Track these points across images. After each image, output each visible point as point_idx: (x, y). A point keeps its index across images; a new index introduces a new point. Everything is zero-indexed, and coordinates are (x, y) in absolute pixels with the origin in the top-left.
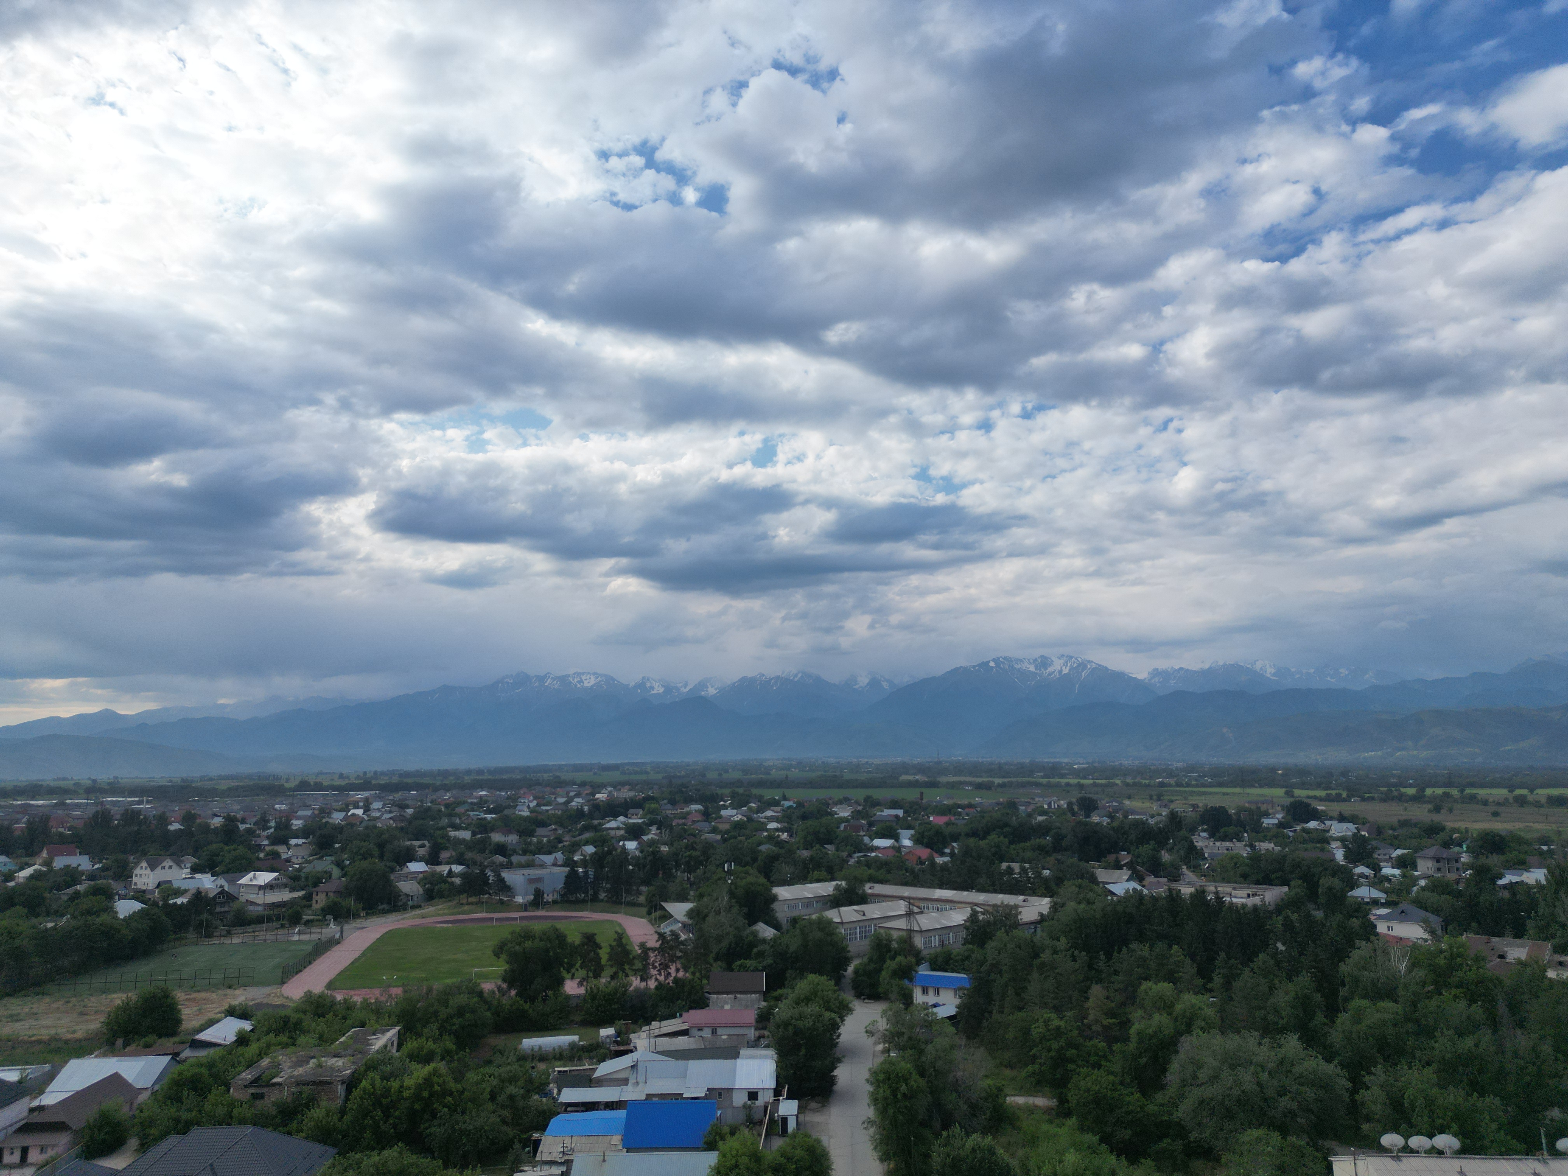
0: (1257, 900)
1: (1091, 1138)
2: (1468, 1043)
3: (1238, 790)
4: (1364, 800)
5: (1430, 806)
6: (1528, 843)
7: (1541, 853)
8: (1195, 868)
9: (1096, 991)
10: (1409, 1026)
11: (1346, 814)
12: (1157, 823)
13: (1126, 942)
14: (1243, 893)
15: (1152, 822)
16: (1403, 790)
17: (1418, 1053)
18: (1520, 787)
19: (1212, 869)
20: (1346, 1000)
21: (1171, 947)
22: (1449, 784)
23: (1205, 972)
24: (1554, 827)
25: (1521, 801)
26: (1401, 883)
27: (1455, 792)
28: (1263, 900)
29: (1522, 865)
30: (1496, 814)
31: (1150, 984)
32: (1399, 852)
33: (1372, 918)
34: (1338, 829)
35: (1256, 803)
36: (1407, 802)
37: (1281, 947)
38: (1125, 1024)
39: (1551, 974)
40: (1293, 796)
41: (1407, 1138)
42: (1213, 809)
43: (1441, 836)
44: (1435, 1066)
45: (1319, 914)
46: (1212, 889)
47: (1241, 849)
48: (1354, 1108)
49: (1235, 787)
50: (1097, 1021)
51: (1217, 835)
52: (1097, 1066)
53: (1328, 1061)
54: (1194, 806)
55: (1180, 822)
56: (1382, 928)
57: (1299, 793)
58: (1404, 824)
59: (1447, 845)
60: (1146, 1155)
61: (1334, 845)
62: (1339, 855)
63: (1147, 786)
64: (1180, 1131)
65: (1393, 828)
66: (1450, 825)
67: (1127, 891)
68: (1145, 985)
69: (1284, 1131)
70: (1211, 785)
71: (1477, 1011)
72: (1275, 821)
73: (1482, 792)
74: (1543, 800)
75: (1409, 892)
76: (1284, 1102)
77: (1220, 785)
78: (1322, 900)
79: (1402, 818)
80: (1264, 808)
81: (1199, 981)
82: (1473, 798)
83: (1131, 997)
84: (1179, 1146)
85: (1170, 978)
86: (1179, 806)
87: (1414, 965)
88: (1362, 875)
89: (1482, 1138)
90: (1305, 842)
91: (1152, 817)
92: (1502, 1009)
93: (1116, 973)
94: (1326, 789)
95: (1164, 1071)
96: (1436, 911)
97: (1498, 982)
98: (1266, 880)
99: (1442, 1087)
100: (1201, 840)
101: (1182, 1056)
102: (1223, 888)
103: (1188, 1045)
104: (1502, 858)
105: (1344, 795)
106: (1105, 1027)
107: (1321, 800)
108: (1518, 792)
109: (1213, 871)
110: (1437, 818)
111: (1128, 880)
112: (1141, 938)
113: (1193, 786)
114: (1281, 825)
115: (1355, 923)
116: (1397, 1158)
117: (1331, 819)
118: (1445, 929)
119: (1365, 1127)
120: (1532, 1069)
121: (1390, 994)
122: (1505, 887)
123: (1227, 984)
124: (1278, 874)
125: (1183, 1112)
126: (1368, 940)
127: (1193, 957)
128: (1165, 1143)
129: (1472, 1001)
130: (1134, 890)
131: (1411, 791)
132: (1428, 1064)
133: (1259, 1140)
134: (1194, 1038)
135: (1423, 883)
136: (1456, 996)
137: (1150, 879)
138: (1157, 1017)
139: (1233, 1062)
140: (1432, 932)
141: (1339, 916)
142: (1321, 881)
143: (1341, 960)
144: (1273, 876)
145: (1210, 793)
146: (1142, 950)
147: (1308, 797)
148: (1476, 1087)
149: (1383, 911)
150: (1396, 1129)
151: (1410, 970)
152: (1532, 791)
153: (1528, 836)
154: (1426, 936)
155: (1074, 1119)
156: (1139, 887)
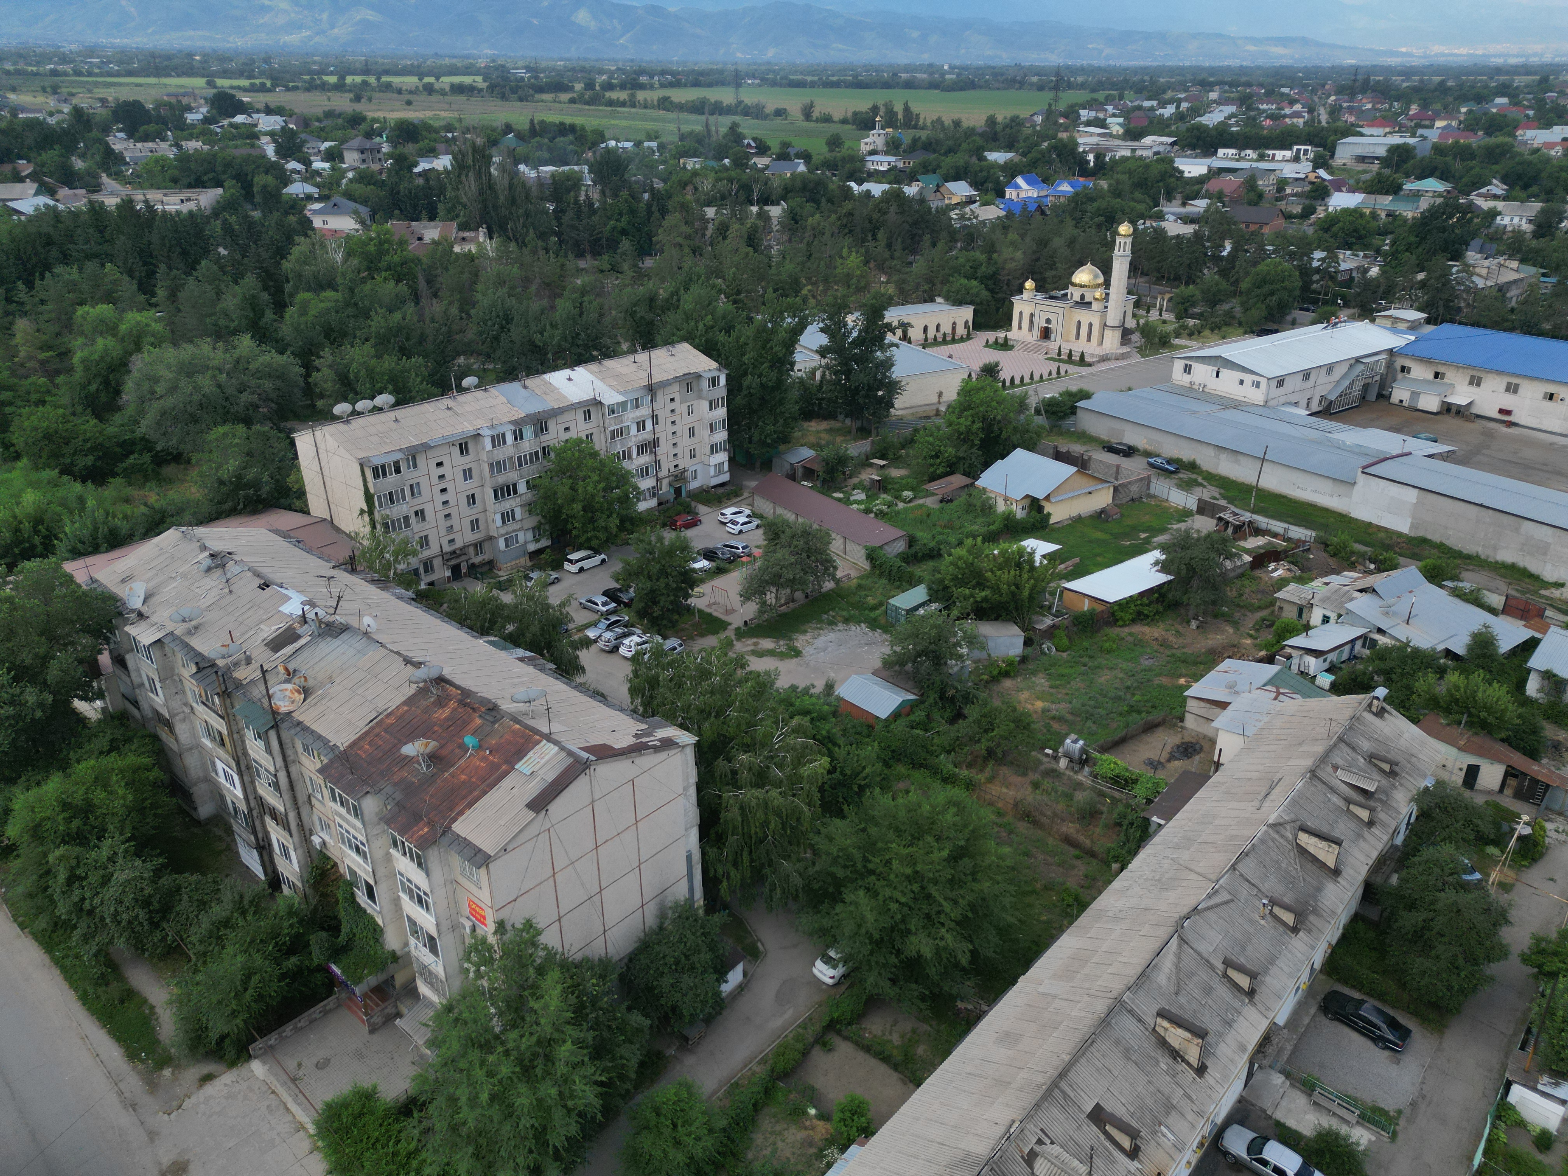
0: (191, 206)
1: (51, 474)
2: (397, 316)
3: (152, 80)
4: (288, 89)
5: (351, 95)
6: (436, 131)
7: (447, 141)
8: (117, 176)
9: (22, 325)
10: (350, 311)
11: (272, 106)
12: (58, 123)
13: (47, 267)
14: (176, 198)
15: (52, 121)
16: (325, 78)
17: (358, 333)
18: (428, 75)
19: (136, 175)
20: (292, 295)
21: (103, 265)
22: (366, 72)
23: (146, 287)
24: (456, 115)
25: (429, 89)
26: (331, 176)
27: (372, 80)
28: (198, 205)
29: (432, 152)
30: (409, 103)
31: (86, 308)
32: (327, 144)
33: (308, 213)
34: (267, 123)
35: (176, 95)
36: (329, 90)
37: (222, 251)
38: (65, 354)
39: (457, 249)
40: (215, 87)
41: (353, 405)
42: (127, 104)
43: (363, 127)
44: (372, 341)
45: (256, 214)
46: (141, 197)
47: (166, 150)
48: (309, 390)
49: (148, 76)
50: (30, 358)
51: (137, 135)
52: (43, 403)
53: (282, 353)
54: (103, 101)
55: (88, 121)
56: (317, 222)
57: (223, 83)
58: (329, 114)
59: (369, 135)
60: (114, 475)
61: (265, 140)
62: (270, 151)
63: (37, 74)
64: (146, 444)
65: (319, 120)
66: (370, 115)
67: (37, 209)
68: (80, 311)
69: (248, 422)
70: (118, 74)
71: (403, 287)
72: (200, 117)
73: (396, 80)
74: (447, 89)
75: (339, 184)
76: (245, 397)
77: (130, 74)
78: (258, 199)
79: (327, 109)
80: (185, 101)
81: (142, 298)
82: (388, 86)
83: (67, 325)
84: (147, 457)
85: (109, 298)
86: (83, 101)
87: (349, 254)
88: (294, 171)
89: (410, 391)
90: (234, 138)
91: (51, 114)
92: (422, 284)
93: (43, 302)
94: (249, 78)
95: (118, 393)
96: (364, 202)
97: (417, 261)
98: (199, 183)
99: (379, 357)
100: (118, 142)
101: (135, 374)
102: (154, 196)
103: (138, 363)
104: (417, 146)
105: (268, 84)
106: (43, 363)
107: (245, 90)
108: (427, 80)
109: (138, 177)
110: (359, 107)
111: (36, 194)
112: (66, 259)
113: (96, 75)
114: (207, 120)
115: (292, 219)
116: (348, 422)
117: (258, 111)
118: (373, 218)
119: (320, 403)
120: (444, 329)
121: (331, 285)
122: (420, 174)
123: (173, 296)
124: (211, 175)
125: (145, 427)
126: (306, 235)
127: (130, 273)
128: (131, 460)
129: (398, 281)
130: (47, 206)
131: (332, 79)
132: (367, 340)
133: (225, 435)
134: (146, 355)
135: (350, 175)
136: (385, 279)
137: (64, 192)
138: (100, 342)
139: (189, 370)
140: (362, 222)
141: (276, 215)
142: (256, 179)
143: (283, 257)
144: (205, 178)
145: (120, 84)
146: (69, 273)
147: (232, 87)
148: (405, 352)
149: (317, 206)
150: (345, 399)
151: (345, 261)
152: (438, 79)
153: (436, 124)
154: (357, 226)
155: (25, 460)
156: (51, 203)
